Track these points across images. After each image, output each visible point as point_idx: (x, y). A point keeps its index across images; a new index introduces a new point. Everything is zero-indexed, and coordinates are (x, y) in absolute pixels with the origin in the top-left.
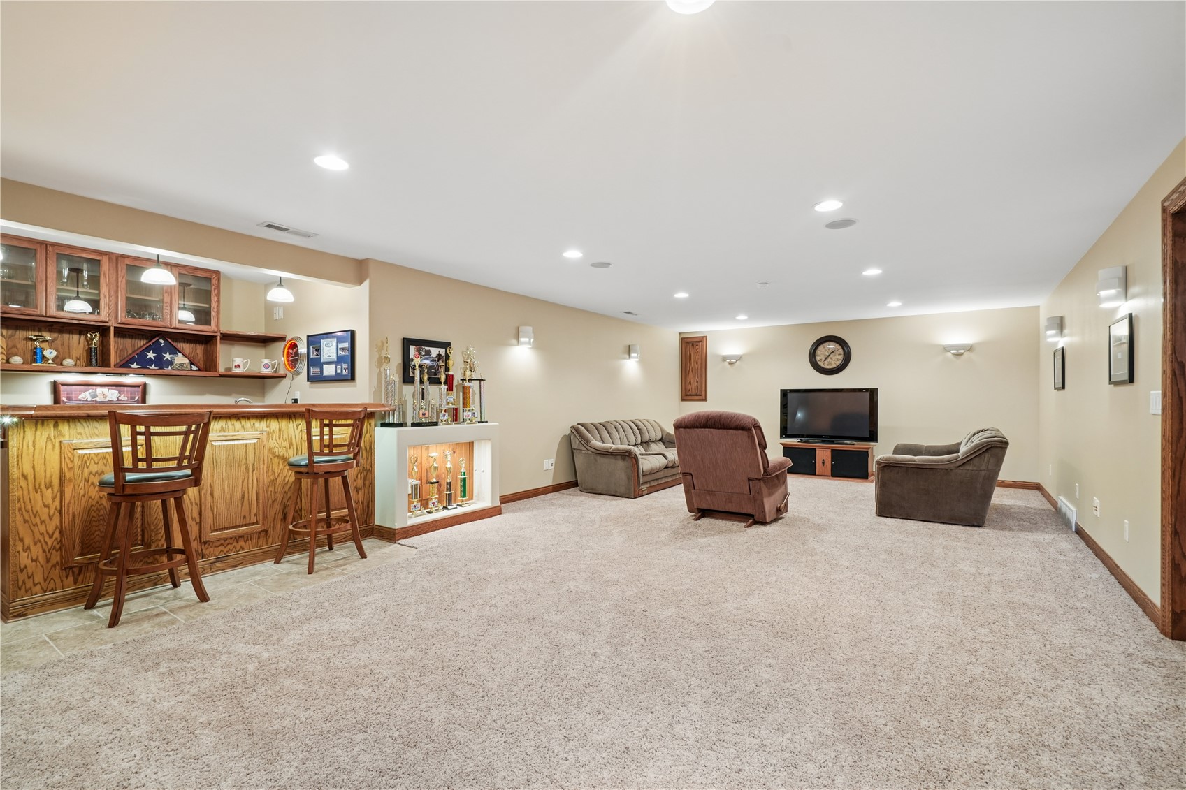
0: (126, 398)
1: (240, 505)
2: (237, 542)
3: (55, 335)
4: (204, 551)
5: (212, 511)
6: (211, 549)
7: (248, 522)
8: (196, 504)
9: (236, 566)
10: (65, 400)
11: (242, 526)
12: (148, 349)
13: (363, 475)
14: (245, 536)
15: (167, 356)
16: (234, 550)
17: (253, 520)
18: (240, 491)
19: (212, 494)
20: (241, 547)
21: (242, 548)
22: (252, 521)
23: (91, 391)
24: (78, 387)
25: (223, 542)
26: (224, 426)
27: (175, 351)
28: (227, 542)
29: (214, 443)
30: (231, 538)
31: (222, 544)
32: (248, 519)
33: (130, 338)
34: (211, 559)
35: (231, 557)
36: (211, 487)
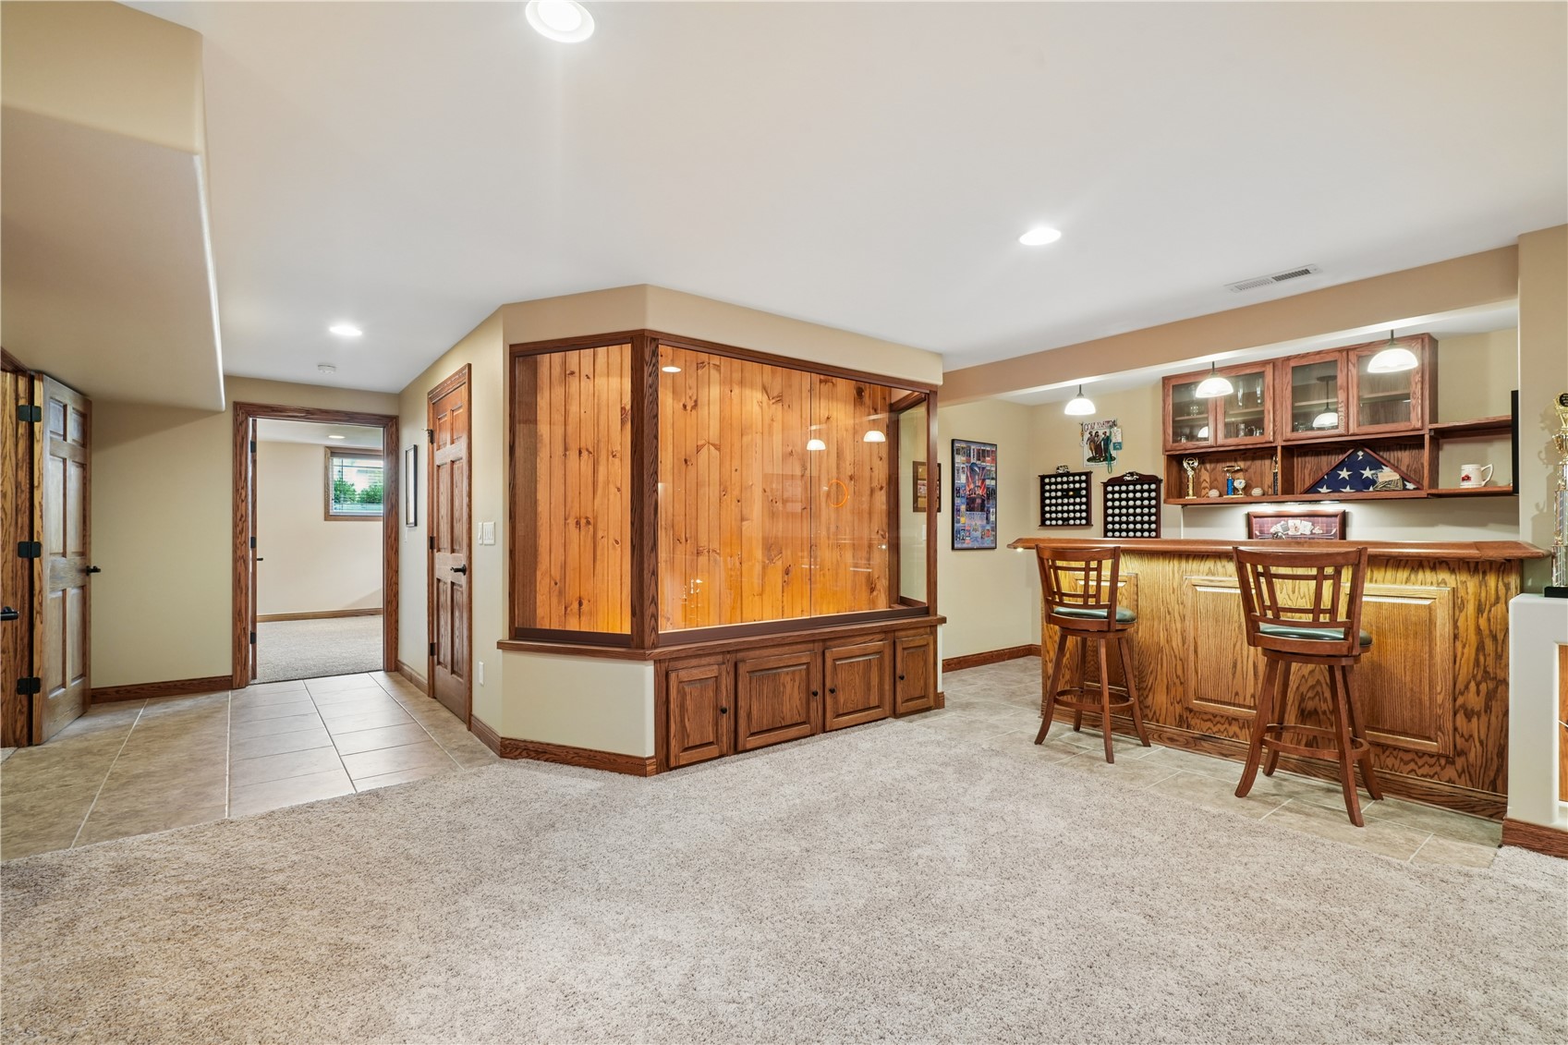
0: (1321, 532)
1: (1230, 676)
2: (1230, 724)
3: (1249, 463)
4: (1189, 719)
5: (1197, 673)
6: (1198, 721)
7: (1241, 702)
8: (1181, 660)
9: (1226, 756)
10: (1258, 534)
11: (1234, 705)
12: (1340, 466)
13: (1483, 687)
14: (1241, 721)
15: (1367, 473)
16: (1225, 733)
17: (1250, 701)
18: (1230, 656)
19: (1196, 652)
20: (1235, 733)
21: (1235, 735)
22: (1247, 703)
23: (1283, 522)
24: (1270, 519)
25: (1212, 718)
26: (1212, 568)
27: (1377, 466)
28: (1218, 719)
29: (1198, 588)
30: (1222, 717)
31: (1210, 720)
32: (1242, 699)
33: (1325, 454)
34: (1197, 733)
35: (1220, 741)
36: (1196, 643)
